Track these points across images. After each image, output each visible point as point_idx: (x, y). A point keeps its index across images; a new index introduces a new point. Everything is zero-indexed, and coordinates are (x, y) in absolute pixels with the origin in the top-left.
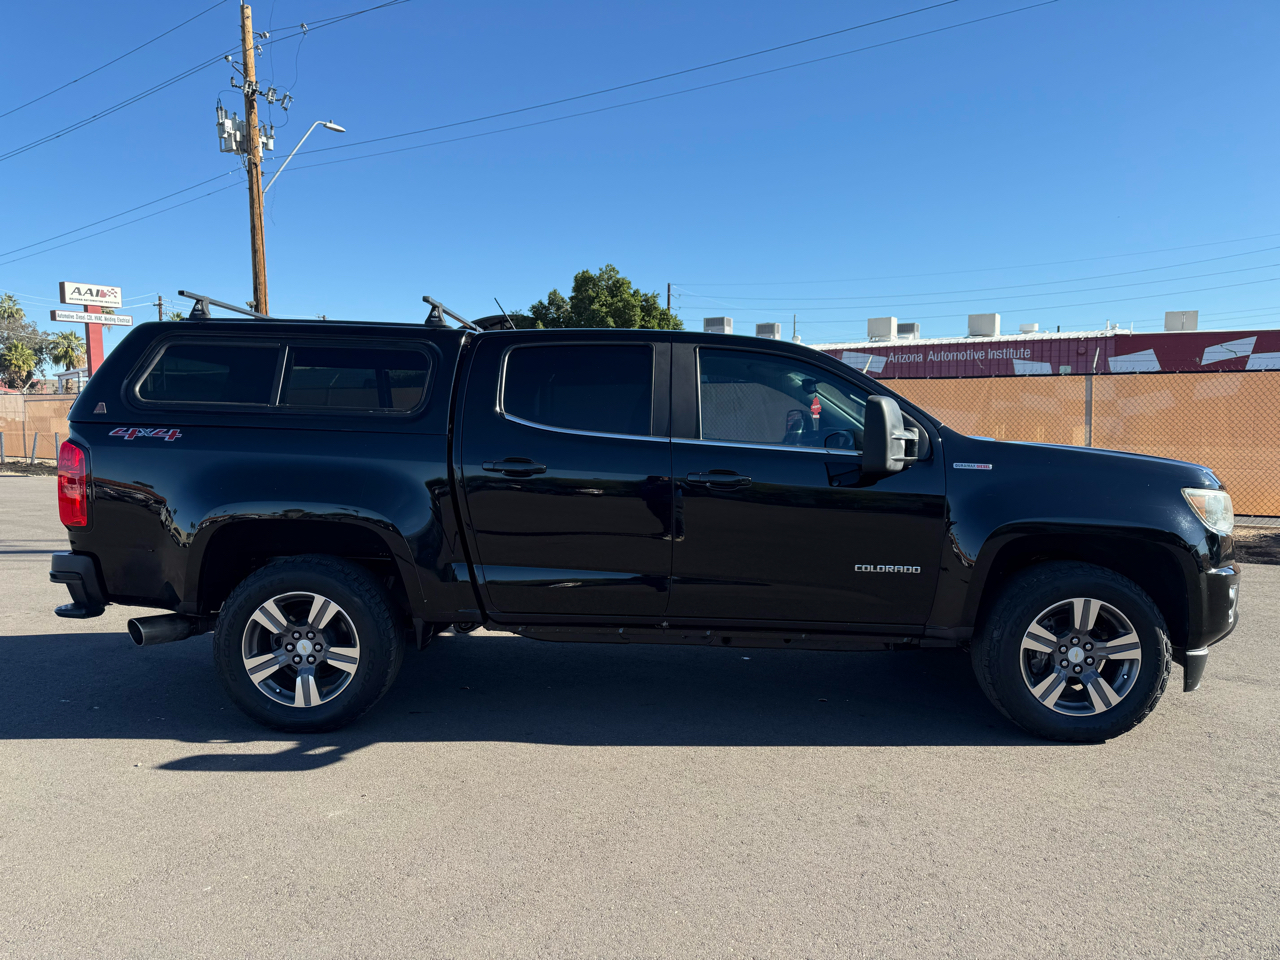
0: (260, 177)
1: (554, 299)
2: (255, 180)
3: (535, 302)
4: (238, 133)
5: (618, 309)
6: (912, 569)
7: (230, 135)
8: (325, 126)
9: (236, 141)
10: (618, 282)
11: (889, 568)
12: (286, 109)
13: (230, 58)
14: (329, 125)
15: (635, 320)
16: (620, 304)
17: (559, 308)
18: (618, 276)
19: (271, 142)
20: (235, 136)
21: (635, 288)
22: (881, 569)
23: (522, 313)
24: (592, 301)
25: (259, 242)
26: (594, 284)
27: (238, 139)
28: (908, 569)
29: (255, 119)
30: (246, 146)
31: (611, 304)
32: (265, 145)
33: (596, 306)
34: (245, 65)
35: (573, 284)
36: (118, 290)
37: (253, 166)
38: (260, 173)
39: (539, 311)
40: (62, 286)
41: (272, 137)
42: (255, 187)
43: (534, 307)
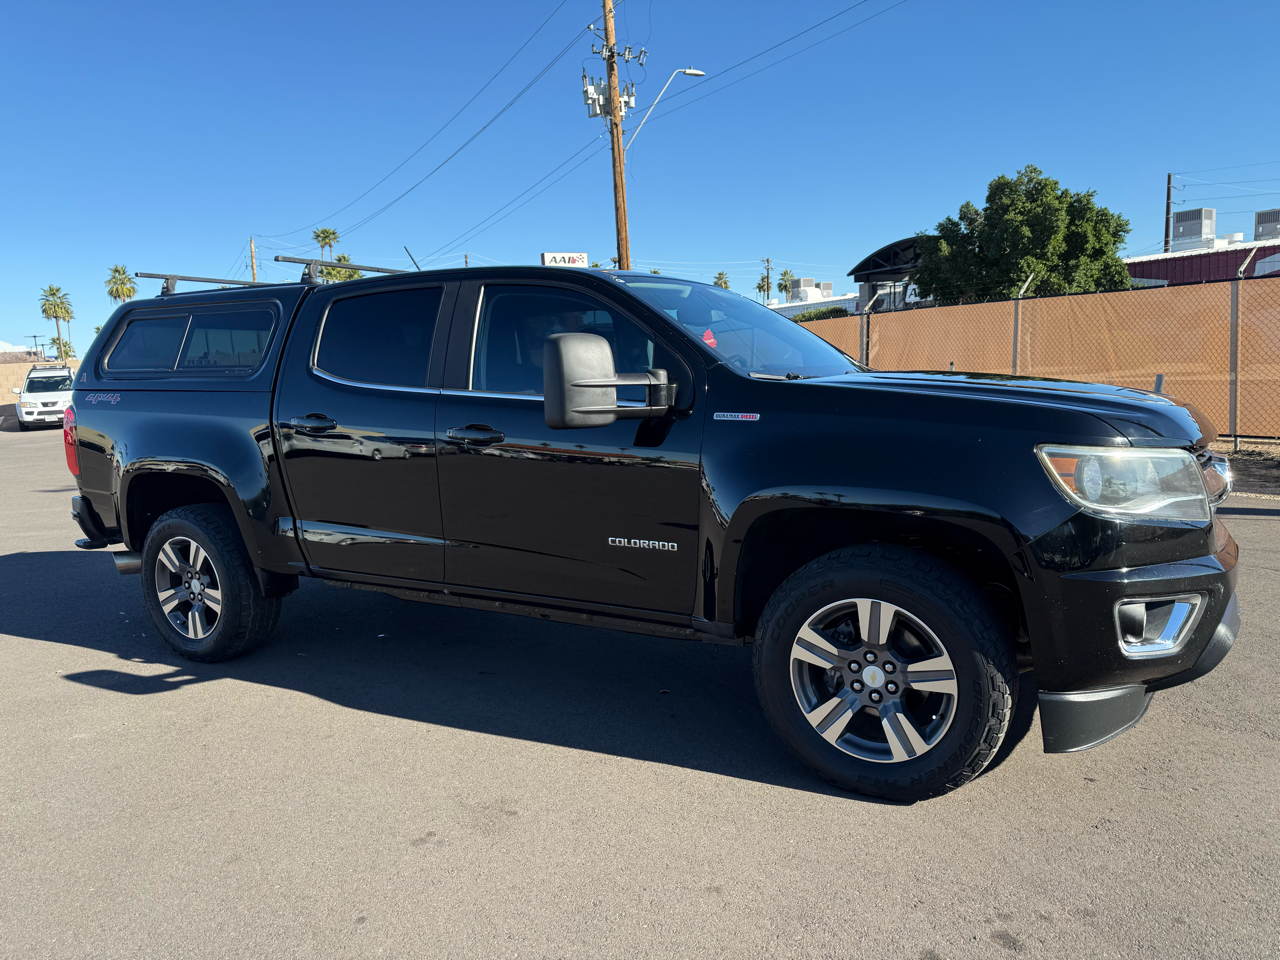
0: (620, 135)
1: (966, 213)
2: (616, 139)
3: (942, 219)
4: (601, 97)
5: (1037, 216)
6: (668, 546)
7: (594, 101)
8: (684, 73)
9: (600, 105)
10: (1040, 184)
11: (644, 543)
12: (641, 64)
13: (592, 26)
14: (688, 71)
15: (1058, 227)
16: (1039, 210)
17: (971, 222)
18: (1040, 177)
19: (633, 99)
20: (599, 99)
21: (1063, 189)
22: (635, 543)
23: (927, 233)
24: (1006, 209)
25: (620, 200)
26: (1011, 190)
27: (601, 103)
28: (664, 546)
29: (615, 80)
30: (608, 108)
31: (1030, 211)
32: (627, 103)
33: (1011, 215)
34: (606, 29)
35: (987, 194)
36: (585, 255)
37: (614, 126)
38: (620, 131)
39: (948, 230)
40: (543, 255)
41: (632, 95)
42: (616, 146)
43: (940, 225)
